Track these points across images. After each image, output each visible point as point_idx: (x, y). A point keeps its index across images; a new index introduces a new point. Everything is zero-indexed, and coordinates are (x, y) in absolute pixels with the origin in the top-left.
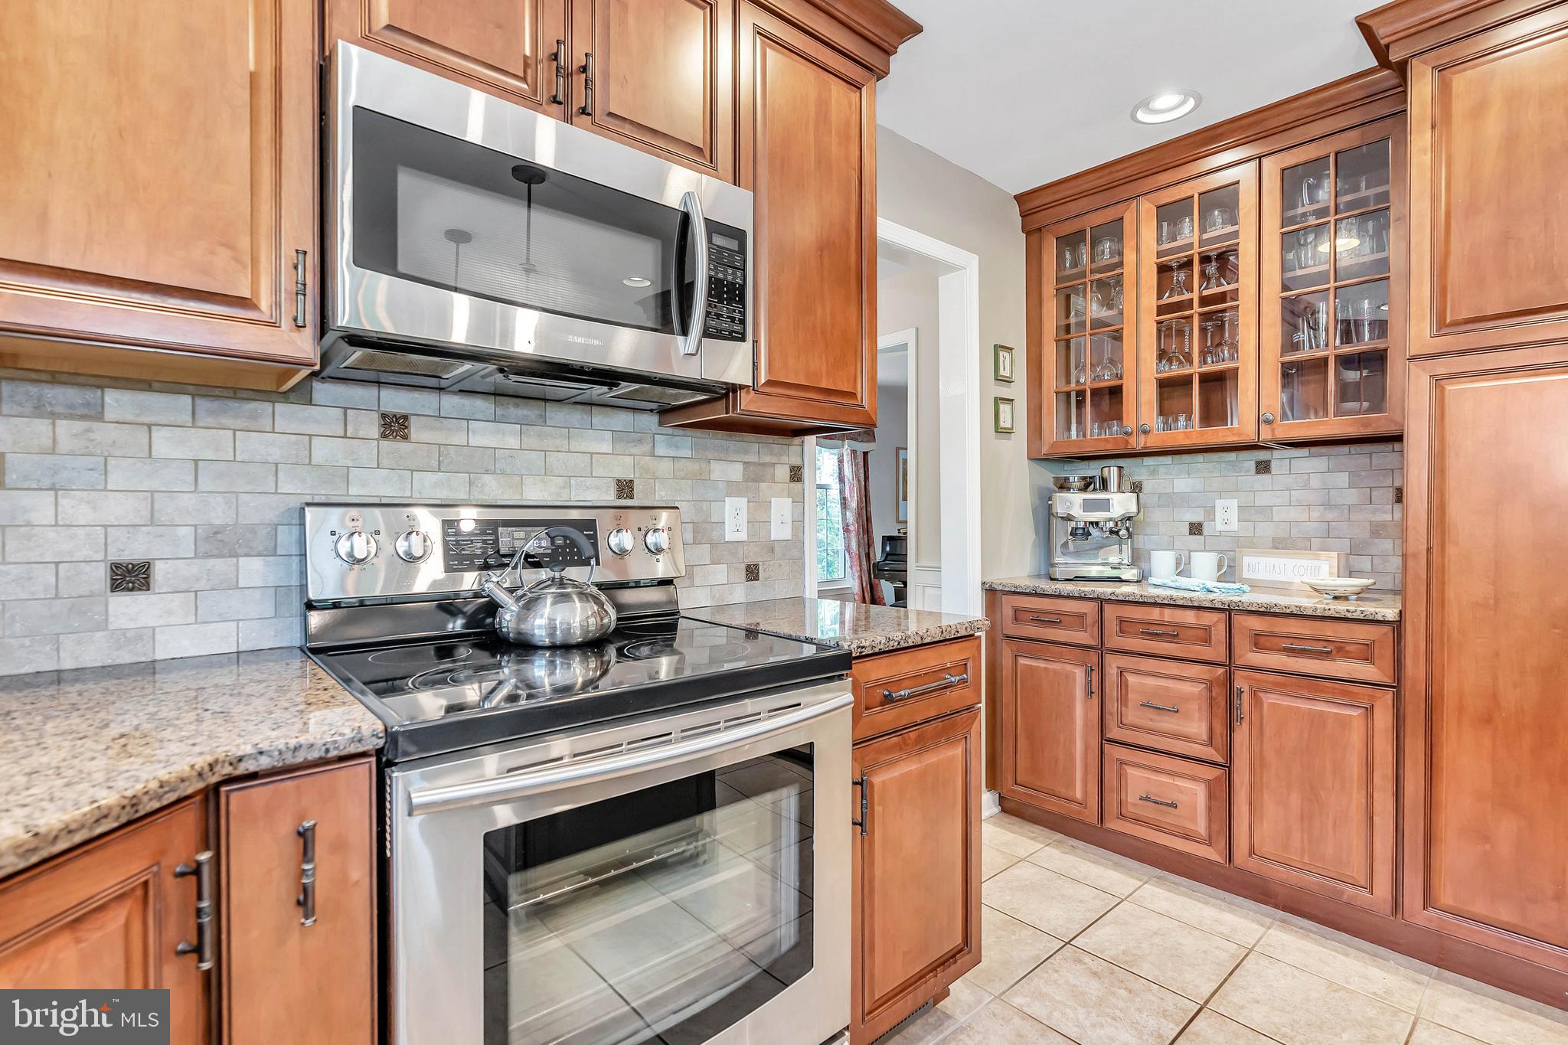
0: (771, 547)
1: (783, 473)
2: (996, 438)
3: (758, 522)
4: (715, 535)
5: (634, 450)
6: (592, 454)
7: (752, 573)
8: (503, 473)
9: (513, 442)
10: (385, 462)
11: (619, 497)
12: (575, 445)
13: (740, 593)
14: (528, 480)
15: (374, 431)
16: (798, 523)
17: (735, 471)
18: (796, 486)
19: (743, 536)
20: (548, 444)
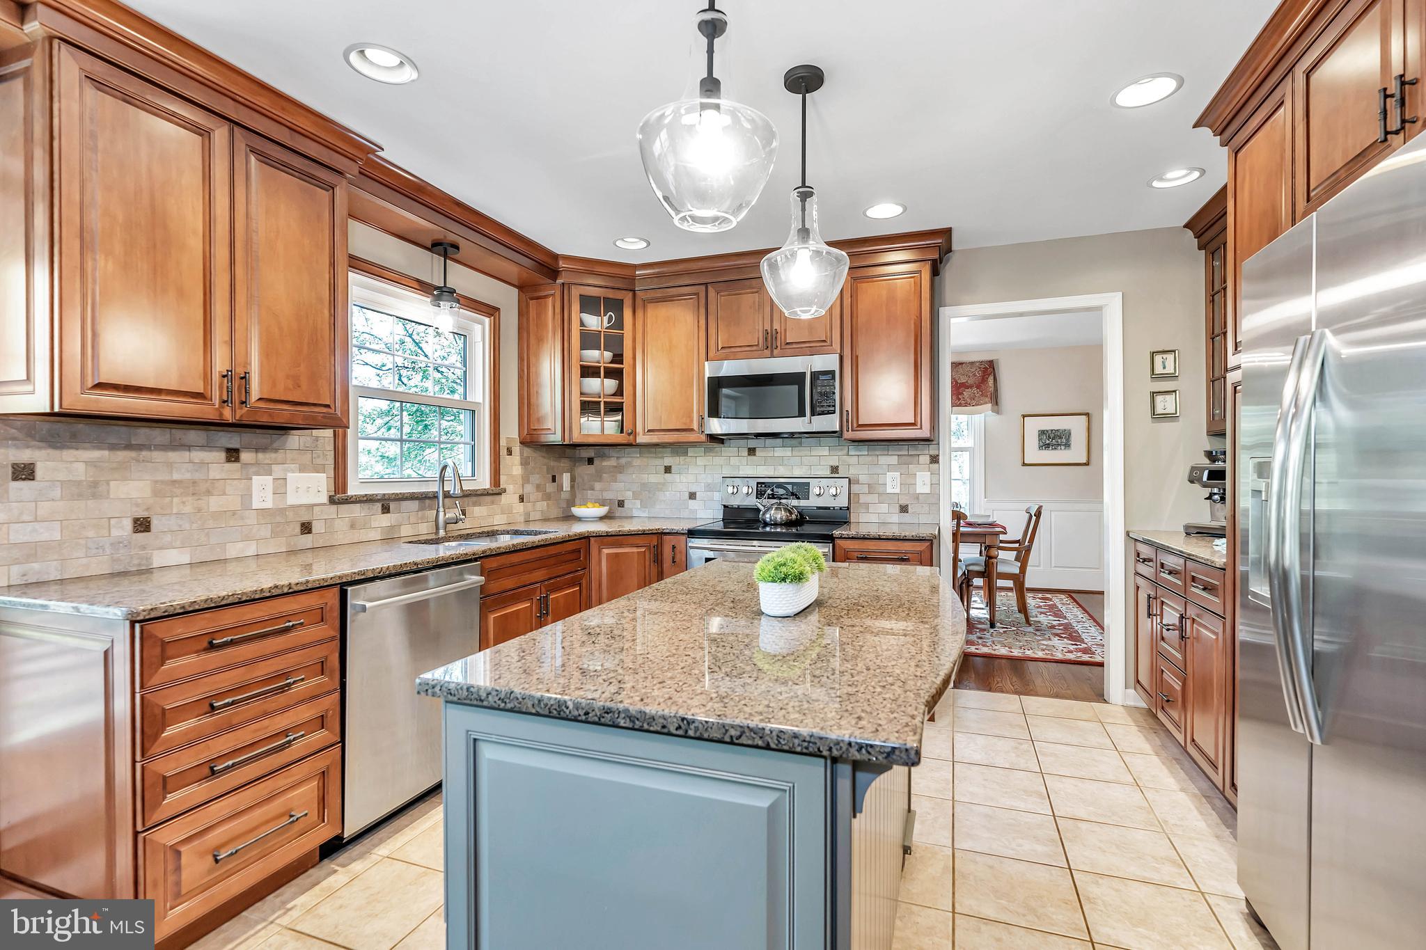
0: (917, 497)
1: (925, 459)
2: (1152, 422)
3: (907, 484)
4: (881, 490)
5: (840, 454)
6: (820, 456)
7: (904, 509)
8: (786, 465)
9: (789, 454)
10: (749, 463)
11: (832, 473)
12: (813, 454)
13: (896, 518)
14: (795, 467)
15: (746, 454)
16: (935, 485)
17: (893, 460)
18: (935, 466)
19: (897, 490)
20: (802, 453)
